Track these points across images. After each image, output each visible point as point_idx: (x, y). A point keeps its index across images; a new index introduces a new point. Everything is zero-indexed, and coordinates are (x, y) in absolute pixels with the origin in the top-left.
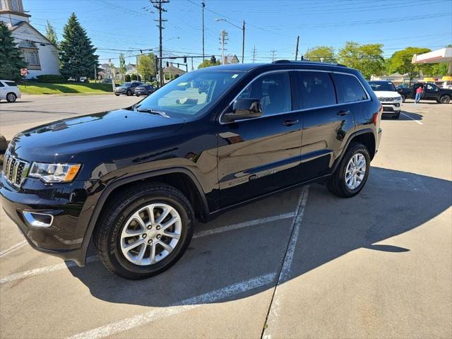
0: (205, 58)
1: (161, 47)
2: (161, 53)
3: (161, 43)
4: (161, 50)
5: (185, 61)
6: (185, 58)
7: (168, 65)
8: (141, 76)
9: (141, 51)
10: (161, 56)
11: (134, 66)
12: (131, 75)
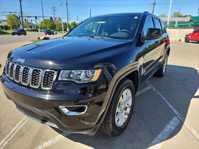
0: (44, 18)
1: (21, 11)
2: (22, 14)
3: (21, 9)
4: (22, 13)
5: (36, 19)
6: (36, 17)
7: (26, 21)
8: (10, 26)
9: (10, 12)
10: (22, 16)
11: (5, 21)
12: (3, 25)
